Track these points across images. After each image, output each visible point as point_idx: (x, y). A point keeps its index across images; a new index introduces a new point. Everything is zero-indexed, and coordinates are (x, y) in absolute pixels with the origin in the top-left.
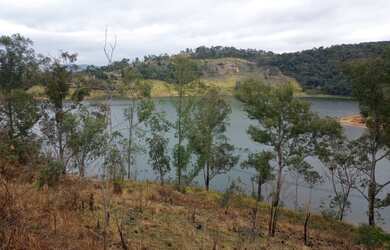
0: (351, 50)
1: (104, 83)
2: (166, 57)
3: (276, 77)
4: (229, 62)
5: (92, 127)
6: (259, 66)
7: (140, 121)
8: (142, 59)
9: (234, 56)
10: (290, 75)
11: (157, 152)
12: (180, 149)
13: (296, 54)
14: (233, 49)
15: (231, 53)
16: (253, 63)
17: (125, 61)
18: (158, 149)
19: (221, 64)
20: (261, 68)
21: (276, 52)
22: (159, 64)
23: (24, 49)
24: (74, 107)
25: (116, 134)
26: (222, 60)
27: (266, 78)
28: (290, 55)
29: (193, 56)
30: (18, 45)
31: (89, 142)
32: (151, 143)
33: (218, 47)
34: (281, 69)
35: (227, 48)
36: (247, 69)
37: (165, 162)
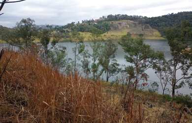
0: (188, 14)
1: (63, 34)
2: (93, 21)
3: (148, 30)
4: (124, 22)
5: (60, 56)
6: (139, 24)
7: (79, 53)
8: (81, 22)
9: (126, 19)
10: (155, 28)
11: (86, 66)
12: (94, 65)
13: (159, 17)
14: (126, 15)
15: (125, 17)
16: (136, 22)
17: (73, 23)
18: (86, 65)
19: (120, 24)
20: (140, 25)
21: (148, 17)
22: (89, 24)
23: (31, 24)
24: (52, 48)
25: (70, 59)
26: (120, 22)
27: (143, 30)
28: (155, 18)
29: (106, 20)
30: (29, 22)
31: (59, 62)
32: (83, 62)
33: (118, 15)
34: (151, 25)
35: (123, 15)
36: (133, 25)
37: (88, 70)
